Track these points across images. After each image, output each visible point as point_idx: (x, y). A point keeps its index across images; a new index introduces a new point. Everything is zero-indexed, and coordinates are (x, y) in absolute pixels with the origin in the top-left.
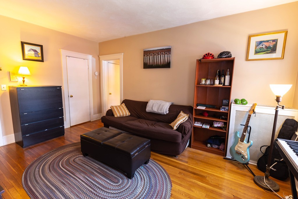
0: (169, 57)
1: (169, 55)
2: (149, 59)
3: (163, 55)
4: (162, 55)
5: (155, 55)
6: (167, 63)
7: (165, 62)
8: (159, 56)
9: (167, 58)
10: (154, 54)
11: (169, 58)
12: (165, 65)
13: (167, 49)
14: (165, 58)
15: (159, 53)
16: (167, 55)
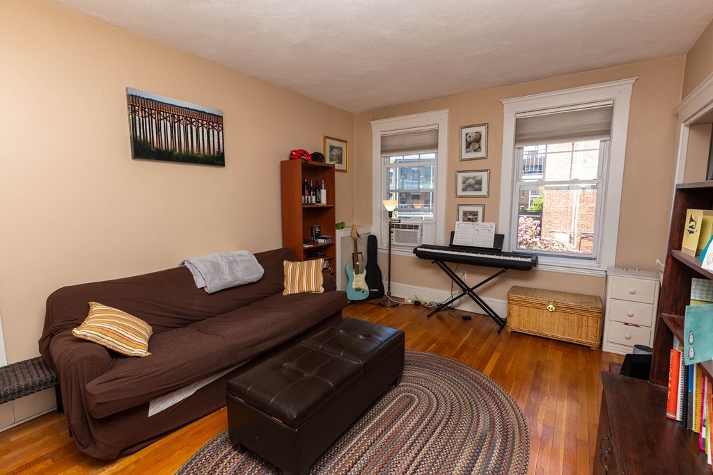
0: (221, 138)
1: (221, 134)
2: (158, 130)
3: (205, 130)
4: (201, 128)
5: (179, 120)
6: (219, 152)
7: (212, 149)
8: (194, 128)
9: (216, 140)
10: (173, 116)
11: (221, 141)
12: (213, 157)
13: (215, 115)
14: (211, 139)
15: (191, 118)
16: (216, 133)
